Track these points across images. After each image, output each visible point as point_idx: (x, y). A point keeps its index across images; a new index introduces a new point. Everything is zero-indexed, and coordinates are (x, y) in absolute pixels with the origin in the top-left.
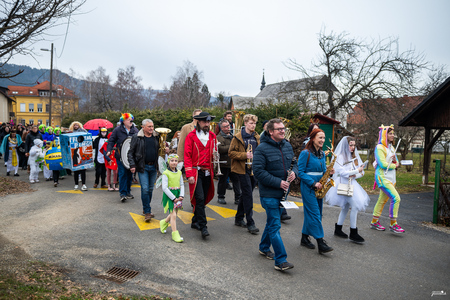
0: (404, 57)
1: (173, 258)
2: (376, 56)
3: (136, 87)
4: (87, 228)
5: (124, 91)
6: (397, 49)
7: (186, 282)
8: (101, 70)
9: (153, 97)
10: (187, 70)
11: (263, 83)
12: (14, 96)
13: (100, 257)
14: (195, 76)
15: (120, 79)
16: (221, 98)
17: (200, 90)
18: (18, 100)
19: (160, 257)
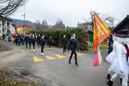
0: (111, 17)
1: (40, 70)
2: (104, 16)
3: (47, 25)
4: (20, 61)
5: (44, 26)
6: (109, 15)
7: (41, 77)
8: (38, 21)
9: (51, 27)
10: (59, 20)
11: (78, 24)
12: (17, 27)
13: (20, 69)
14: (61, 22)
15: (43, 23)
16: (67, 27)
17: (63, 25)
18: (18, 28)
19: (37, 70)
